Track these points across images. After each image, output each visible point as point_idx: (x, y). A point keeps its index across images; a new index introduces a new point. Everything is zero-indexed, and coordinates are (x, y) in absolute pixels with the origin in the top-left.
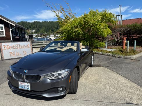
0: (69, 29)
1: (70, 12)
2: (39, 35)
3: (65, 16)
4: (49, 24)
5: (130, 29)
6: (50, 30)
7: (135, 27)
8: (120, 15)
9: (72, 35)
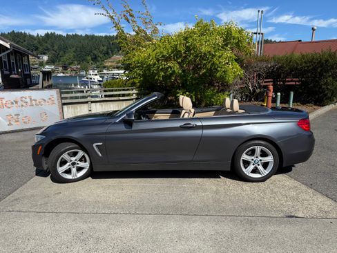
0: (151, 63)
1: (147, 21)
2: (61, 69)
3: (137, 29)
4: (86, 42)
5: (281, 67)
6: (89, 58)
7: (290, 62)
8: (259, 34)
9: (157, 77)
